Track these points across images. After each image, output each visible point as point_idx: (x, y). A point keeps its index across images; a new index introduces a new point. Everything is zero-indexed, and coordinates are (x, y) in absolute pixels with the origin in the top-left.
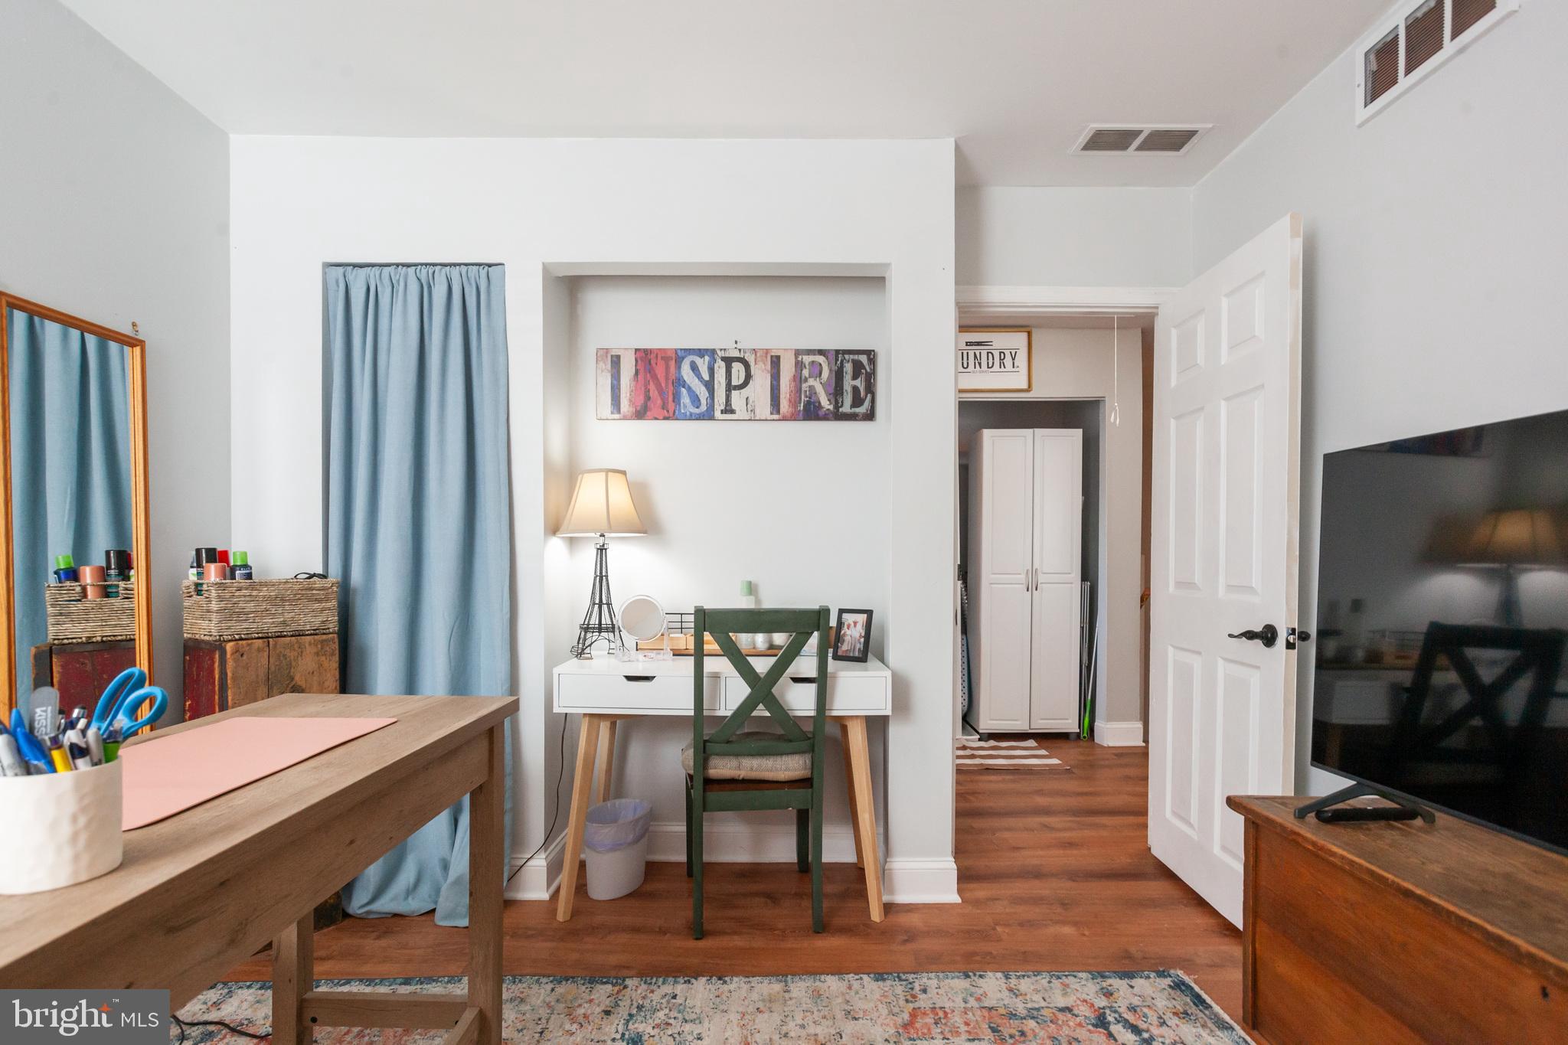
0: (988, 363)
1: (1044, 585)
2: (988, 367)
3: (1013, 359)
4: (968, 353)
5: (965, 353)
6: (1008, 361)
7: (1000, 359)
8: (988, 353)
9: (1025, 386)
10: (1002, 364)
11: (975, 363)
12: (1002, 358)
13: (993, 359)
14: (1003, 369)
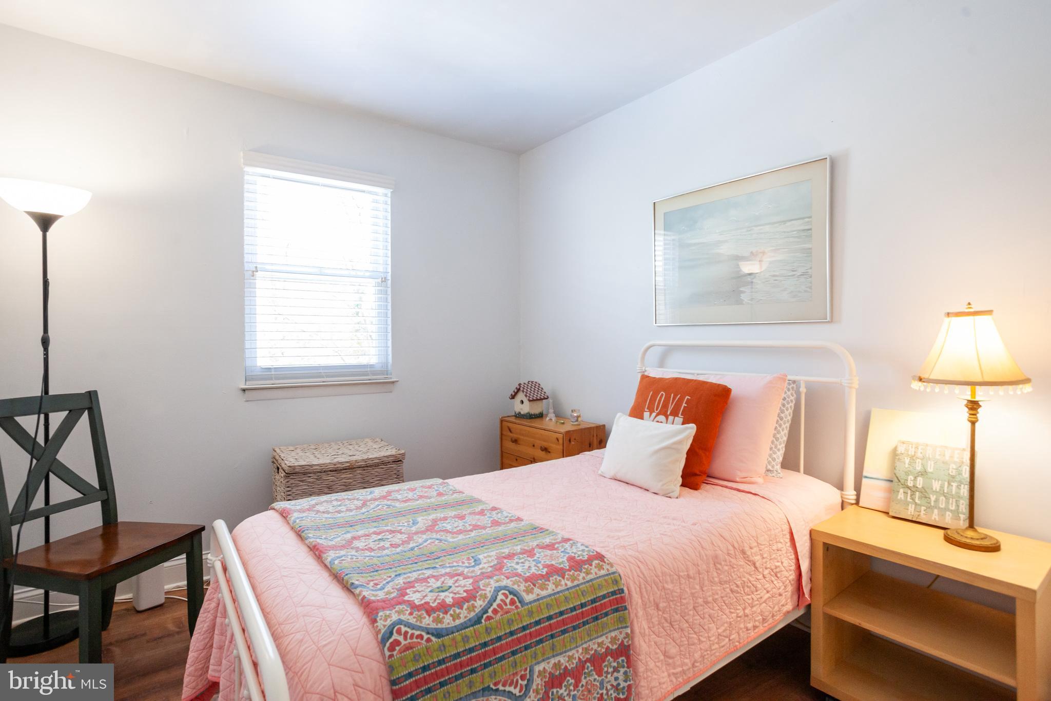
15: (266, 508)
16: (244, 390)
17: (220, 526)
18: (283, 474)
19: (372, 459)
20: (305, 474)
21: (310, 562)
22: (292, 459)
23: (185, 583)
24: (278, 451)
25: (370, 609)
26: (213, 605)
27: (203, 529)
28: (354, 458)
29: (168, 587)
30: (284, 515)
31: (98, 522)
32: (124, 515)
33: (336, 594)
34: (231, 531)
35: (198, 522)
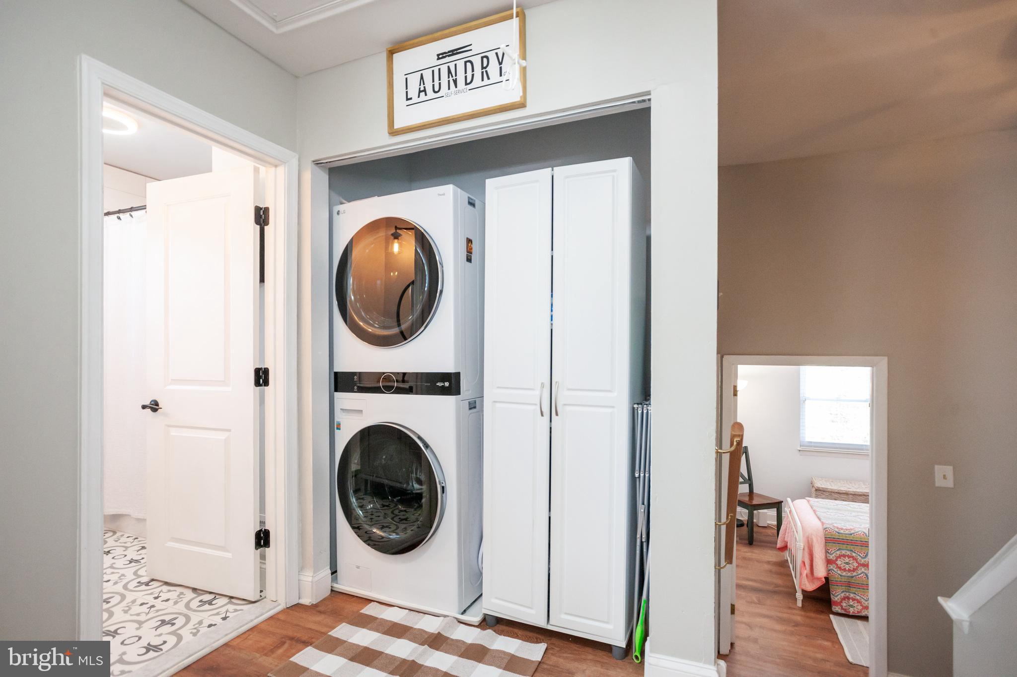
0: (466, 77)
1: (568, 408)
2: (466, 84)
3: (500, 63)
4: (439, 69)
5: (436, 70)
6: (493, 68)
7: (483, 68)
8: (466, 62)
9: (516, 97)
10: (485, 74)
11: (449, 81)
12: (485, 65)
13: (473, 71)
14: (486, 82)
15: (804, 498)
16: (800, 451)
17: (789, 500)
18: (814, 489)
19: (858, 492)
20: (824, 491)
21: (812, 513)
22: (819, 484)
23: (776, 523)
24: (814, 478)
25: (823, 523)
26: (786, 523)
27: (782, 502)
28: (849, 490)
29: (768, 522)
30: (808, 501)
31: (747, 491)
32: (756, 490)
33: (817, 520)
34: (792, 502)
35: (781, 499)
